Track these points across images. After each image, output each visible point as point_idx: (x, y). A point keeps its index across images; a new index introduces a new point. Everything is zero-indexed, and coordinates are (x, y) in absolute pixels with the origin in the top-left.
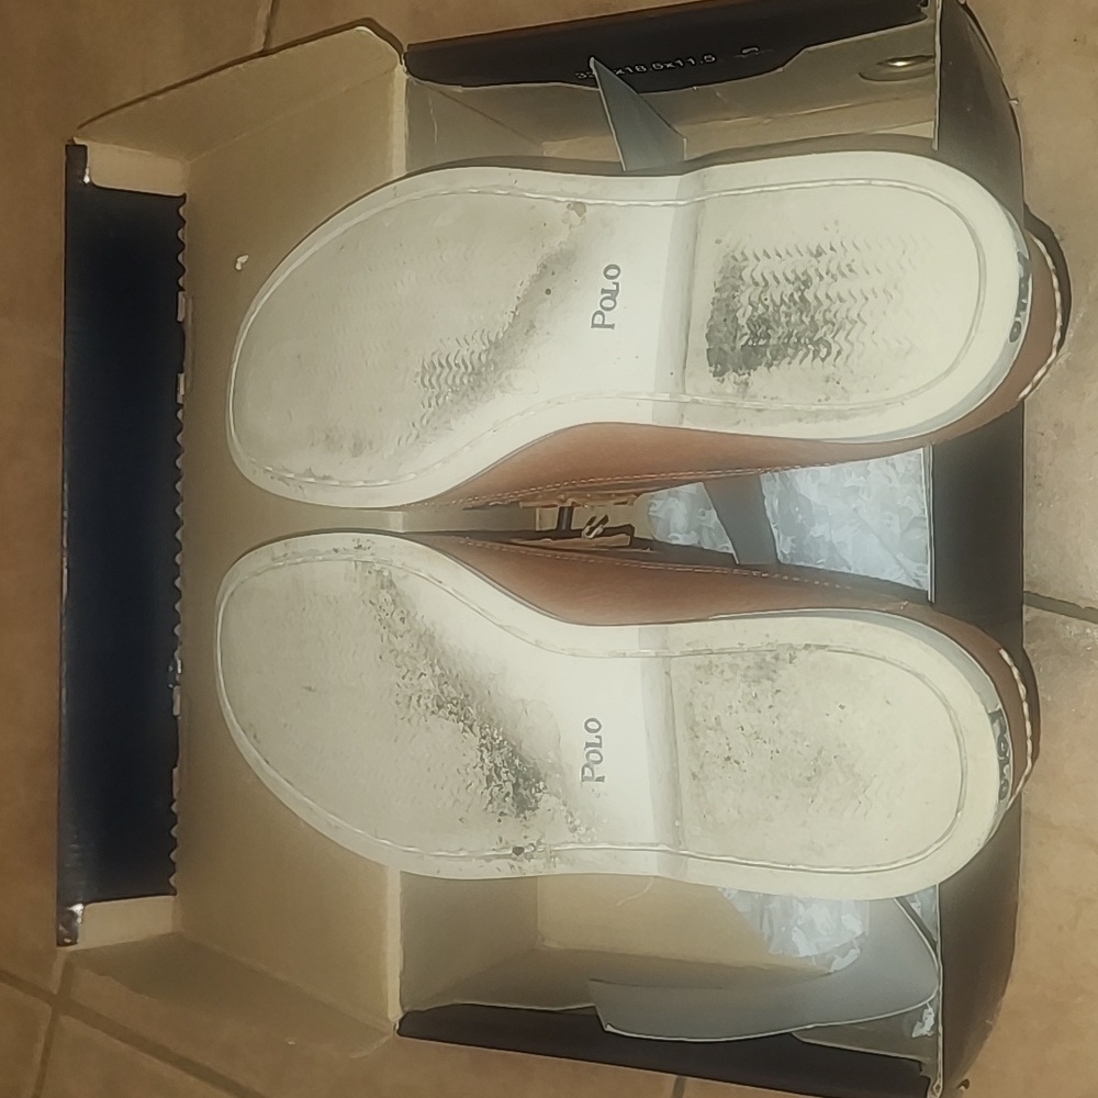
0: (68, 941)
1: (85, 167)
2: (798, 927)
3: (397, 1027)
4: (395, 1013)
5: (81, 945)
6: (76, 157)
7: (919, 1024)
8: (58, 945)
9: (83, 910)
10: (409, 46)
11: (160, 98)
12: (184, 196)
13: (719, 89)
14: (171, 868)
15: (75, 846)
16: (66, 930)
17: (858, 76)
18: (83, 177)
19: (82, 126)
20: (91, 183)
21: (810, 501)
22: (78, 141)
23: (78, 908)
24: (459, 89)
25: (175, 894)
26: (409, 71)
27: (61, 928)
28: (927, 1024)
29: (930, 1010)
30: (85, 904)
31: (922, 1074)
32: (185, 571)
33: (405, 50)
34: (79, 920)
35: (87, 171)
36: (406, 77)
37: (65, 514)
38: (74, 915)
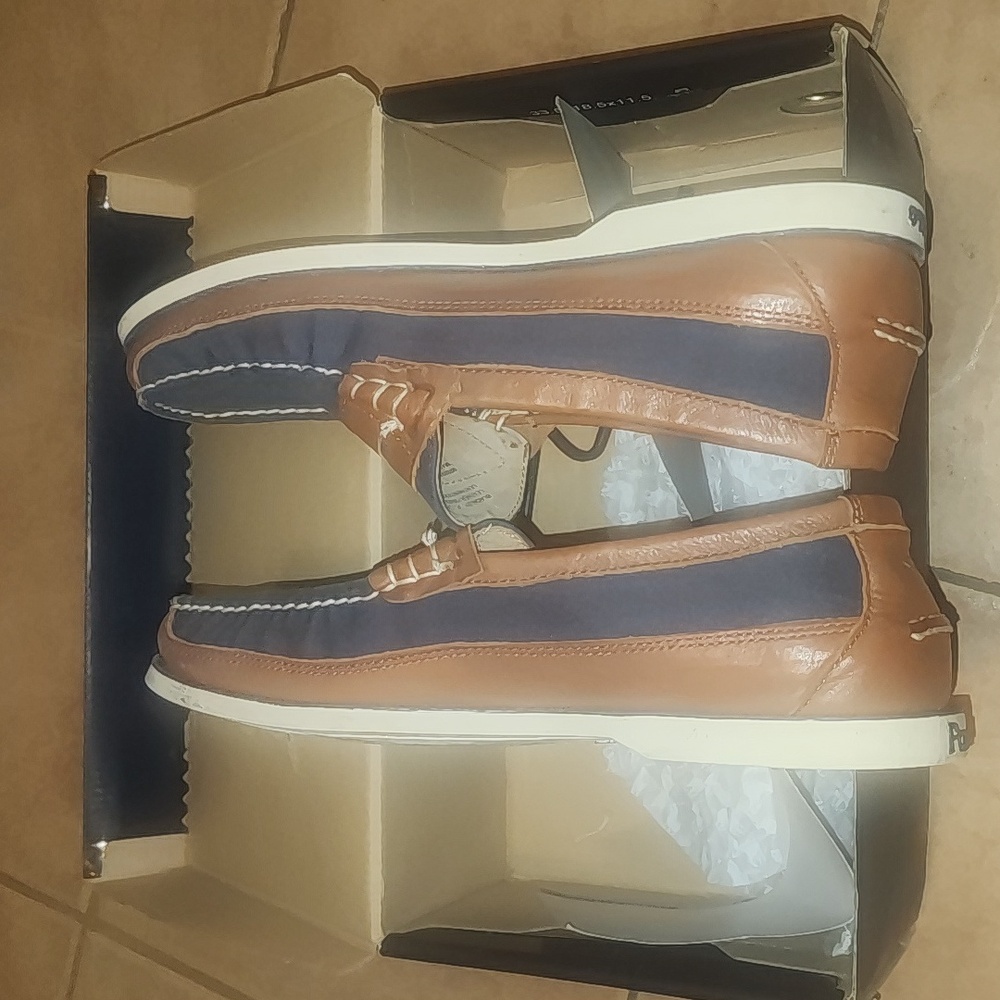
0: (93, 874)
1: (105, 195)
2: (734, 860)
3: (380, 947)
4: (377, 936)
5: (105, 877)
6: (97, 185)
7: (838, 944)
8: (85, 878)
9: (106, 847)
10: (386, 89)
11: (170, 134)
12: (192, 218)
13: (658, 123)
14: (183, 810)
15: (99, 790)
16: (92, 864)
17: (779, 109)
18: (102, 204)
19: (102, 159)
20: (111, 209)
21: (742, 483)
22: (98, 172)
23: (102, 845)
24: (429, 126)
25: (187, 832)
26: (386, 111)
27: (87, 863)
28: (846, 945)
29: (848, 932)
30: (108, 841)
31: (838, 987)
32: (194, 548)
33: (381, 92)
34: (103, 855)
35: (107, 198)
36: (381, 116)
37: (90, 499)
38: (98, 851)
